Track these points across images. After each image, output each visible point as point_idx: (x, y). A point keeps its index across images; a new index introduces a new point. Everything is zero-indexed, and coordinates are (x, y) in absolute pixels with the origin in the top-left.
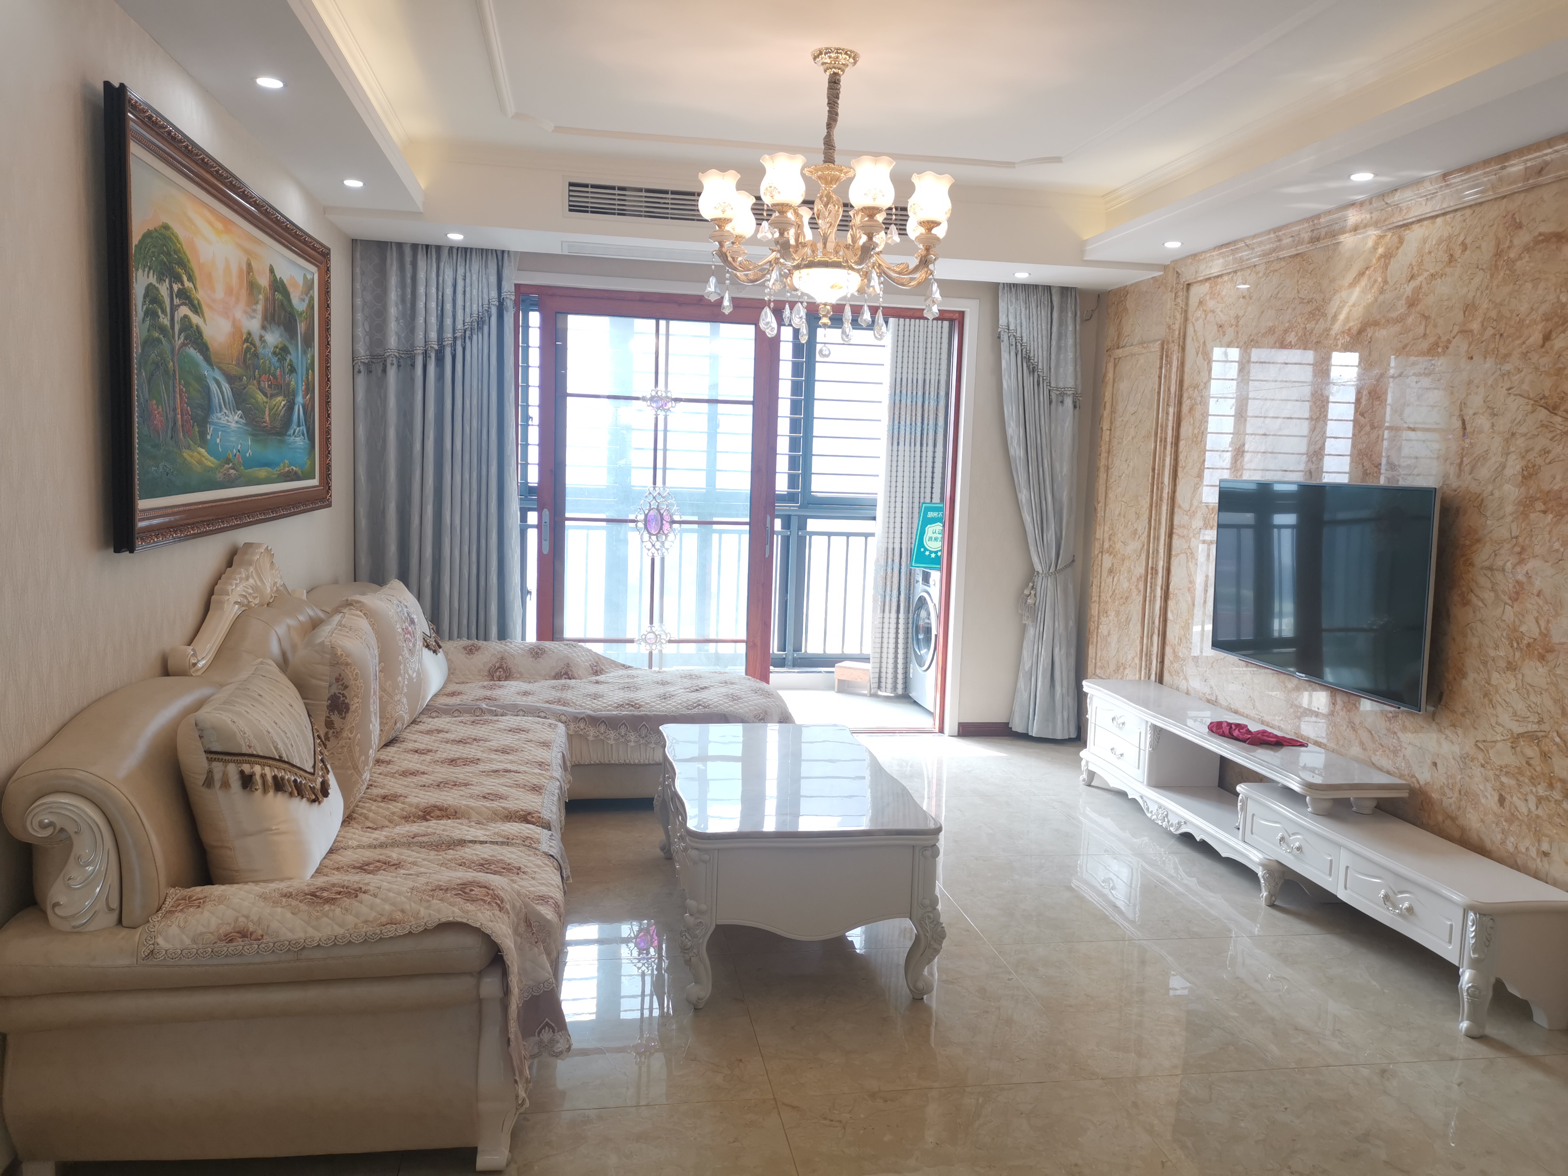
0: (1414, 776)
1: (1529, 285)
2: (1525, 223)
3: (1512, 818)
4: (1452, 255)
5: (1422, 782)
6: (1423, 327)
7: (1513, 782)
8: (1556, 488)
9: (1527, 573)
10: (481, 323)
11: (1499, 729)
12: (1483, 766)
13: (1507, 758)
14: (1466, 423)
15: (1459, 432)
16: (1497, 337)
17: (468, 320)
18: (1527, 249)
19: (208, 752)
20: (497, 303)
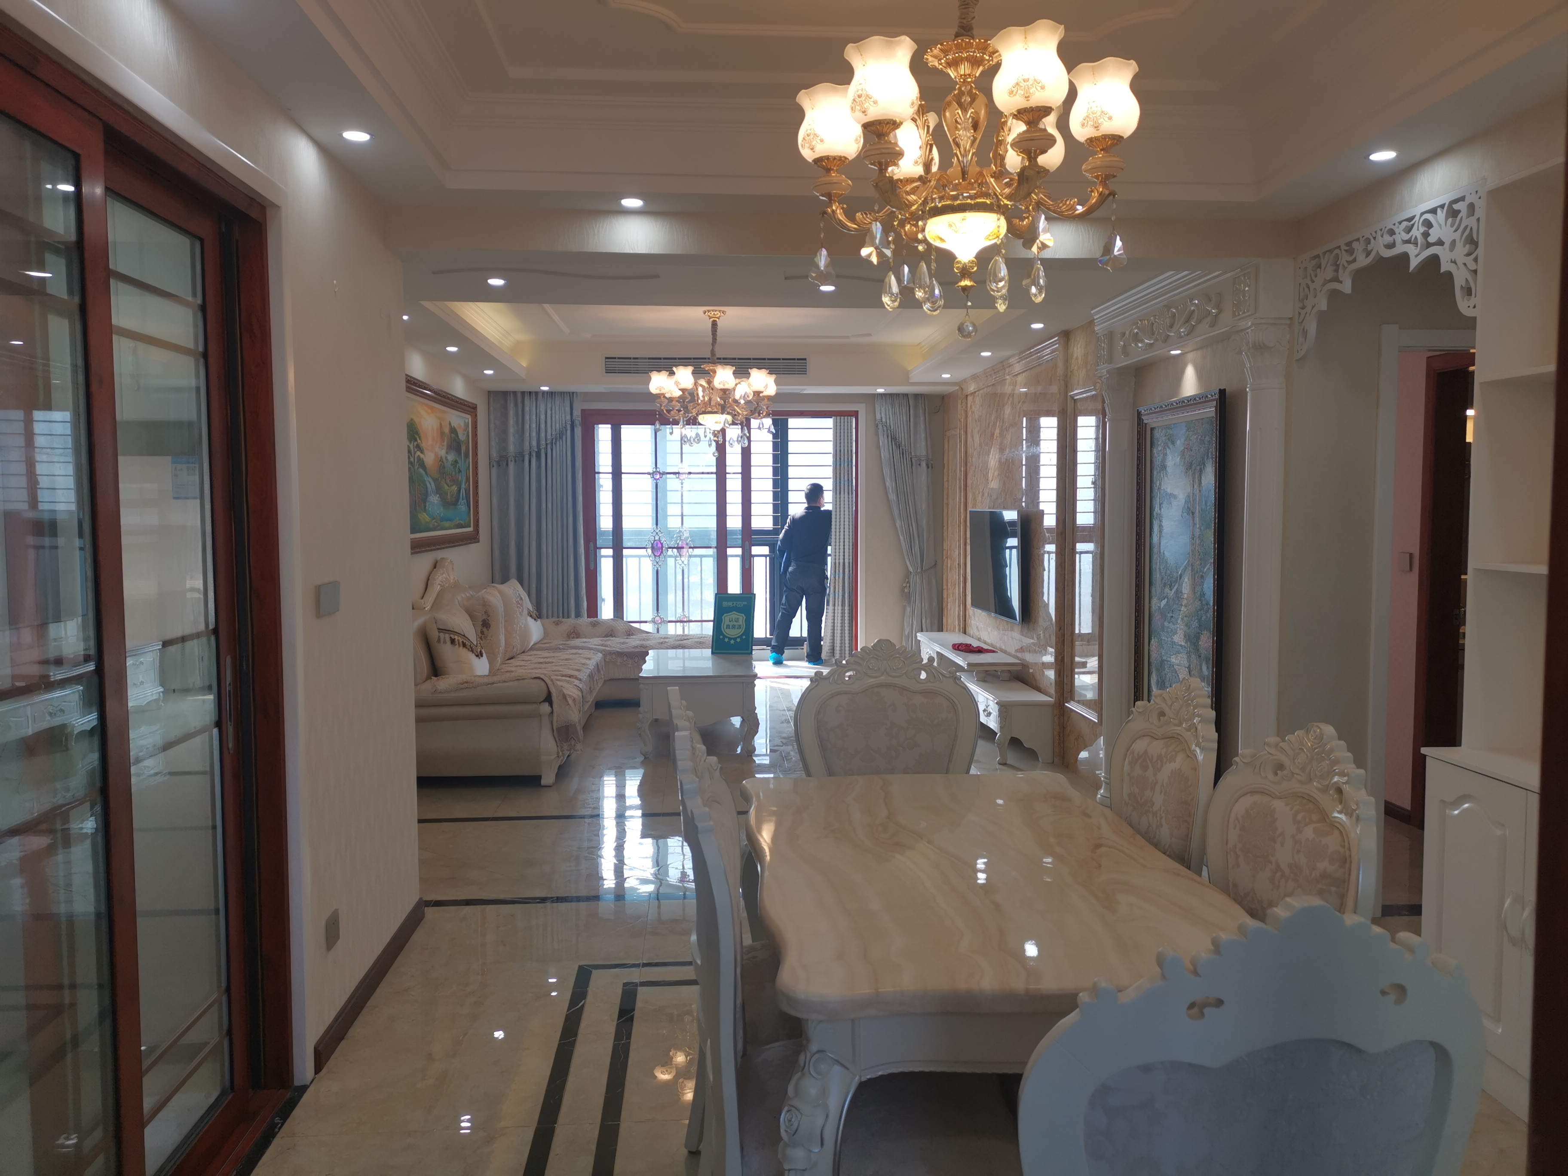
10: (561, 435)
17: (554, 433)
19: (439, 629)
20: (570, 423)
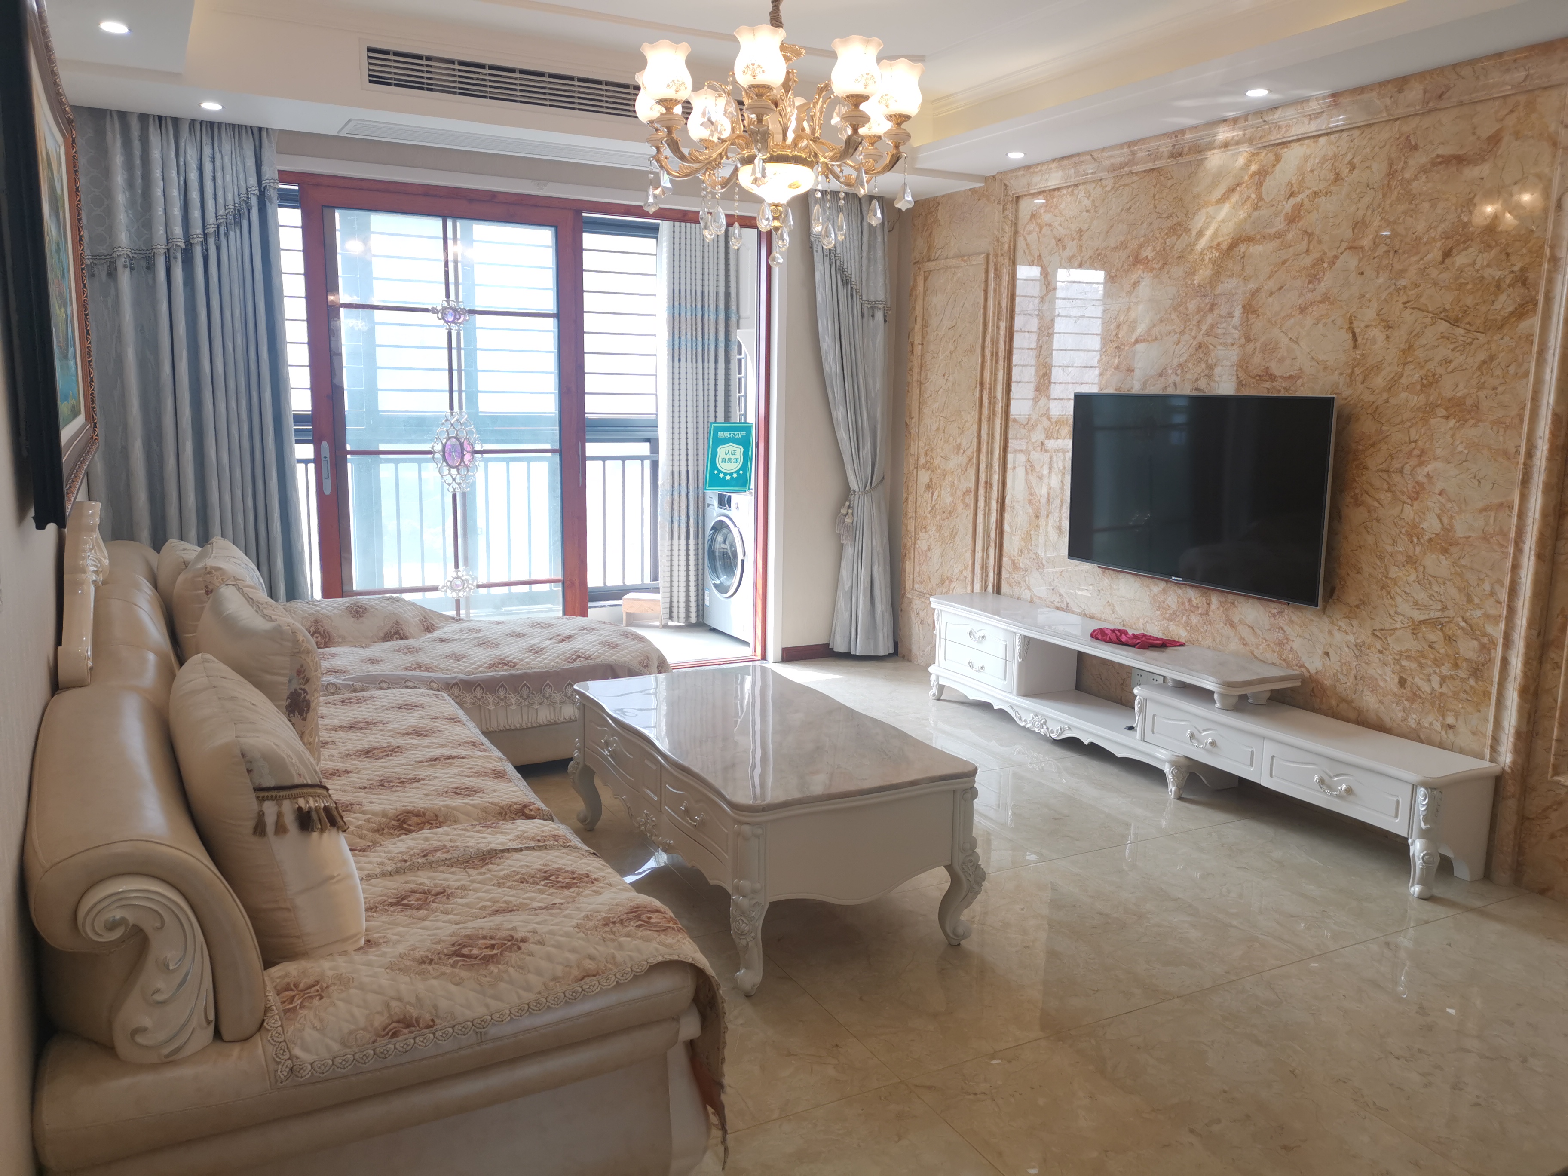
0: (1303, 666)
1: (1426, 205)
2: (1421, 144)
3: (1415, 697)
4: (1338, 174)
5: (1313, 671)
6: (1305, 242)
7: (1414, 665)
8: (1459, 395)
9: (1428, 474)
10: (239, 215)
11: (1399, 618)
12: (1381, 652)
13: (1411, 644)
14: (1357, 335)
15: (1350, 343)
16: (1392, 254)
17: (221, 212)
18: (1423, 170)
19: (258, 789)
20: (257, 192)
